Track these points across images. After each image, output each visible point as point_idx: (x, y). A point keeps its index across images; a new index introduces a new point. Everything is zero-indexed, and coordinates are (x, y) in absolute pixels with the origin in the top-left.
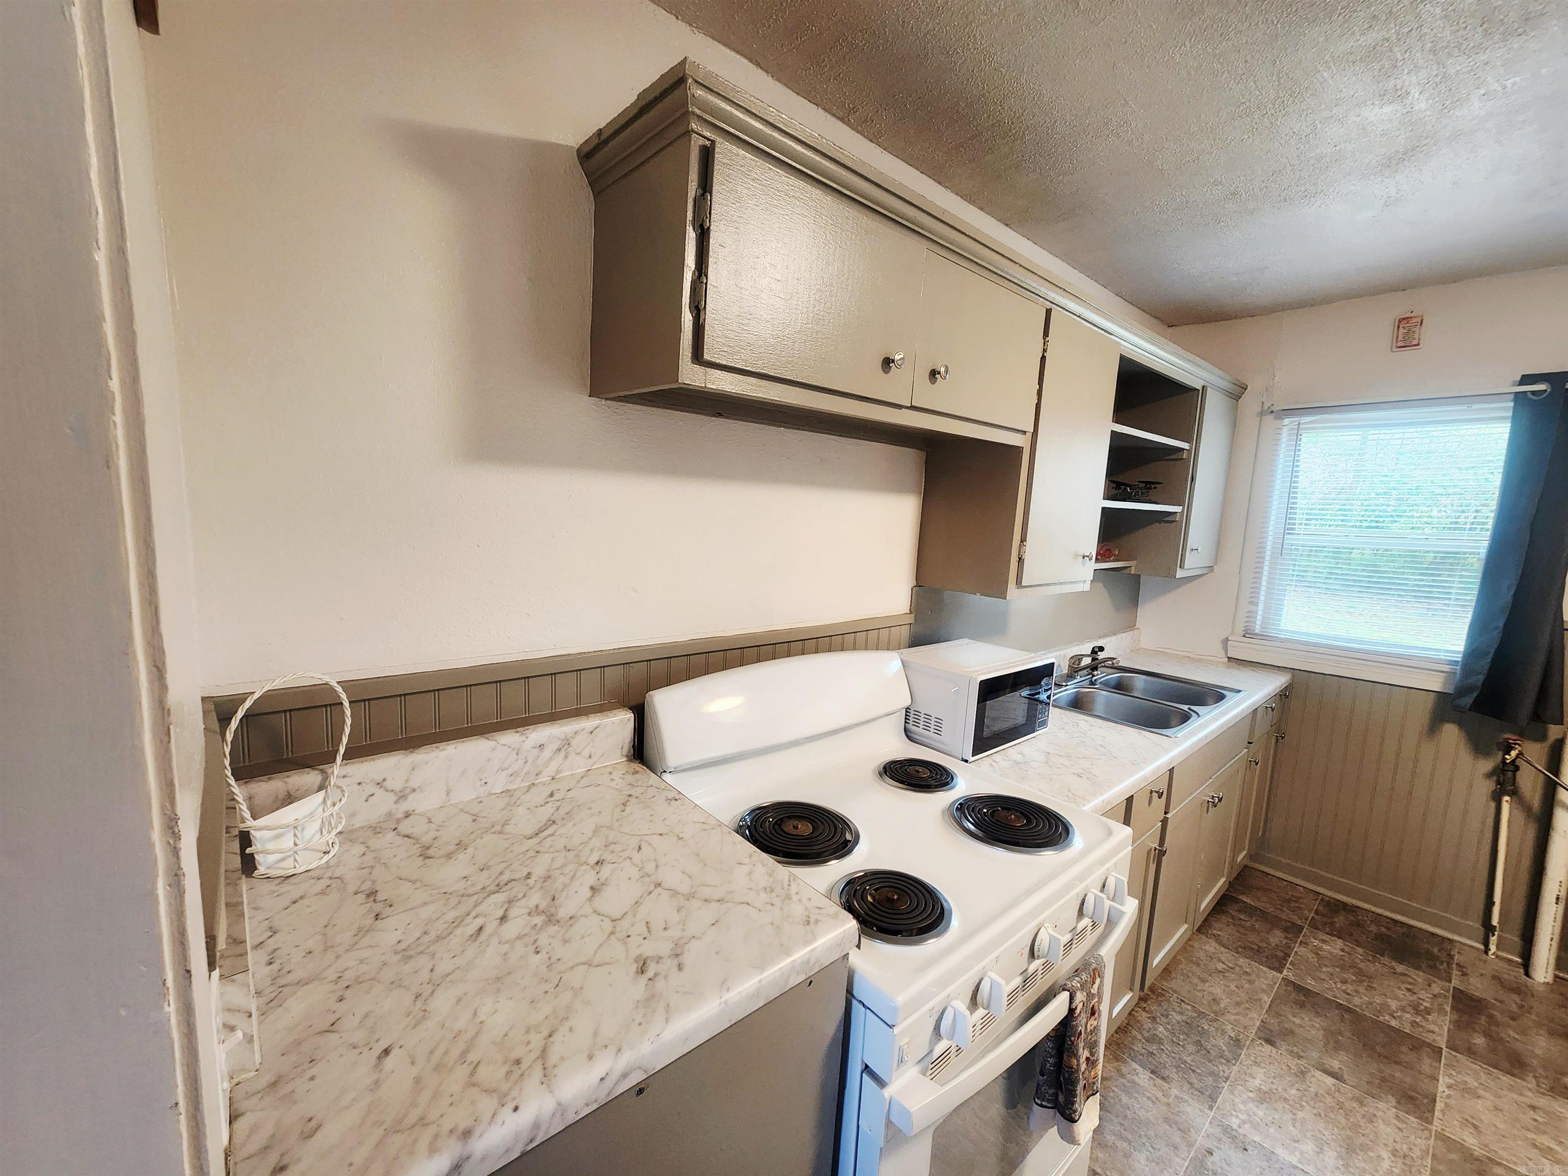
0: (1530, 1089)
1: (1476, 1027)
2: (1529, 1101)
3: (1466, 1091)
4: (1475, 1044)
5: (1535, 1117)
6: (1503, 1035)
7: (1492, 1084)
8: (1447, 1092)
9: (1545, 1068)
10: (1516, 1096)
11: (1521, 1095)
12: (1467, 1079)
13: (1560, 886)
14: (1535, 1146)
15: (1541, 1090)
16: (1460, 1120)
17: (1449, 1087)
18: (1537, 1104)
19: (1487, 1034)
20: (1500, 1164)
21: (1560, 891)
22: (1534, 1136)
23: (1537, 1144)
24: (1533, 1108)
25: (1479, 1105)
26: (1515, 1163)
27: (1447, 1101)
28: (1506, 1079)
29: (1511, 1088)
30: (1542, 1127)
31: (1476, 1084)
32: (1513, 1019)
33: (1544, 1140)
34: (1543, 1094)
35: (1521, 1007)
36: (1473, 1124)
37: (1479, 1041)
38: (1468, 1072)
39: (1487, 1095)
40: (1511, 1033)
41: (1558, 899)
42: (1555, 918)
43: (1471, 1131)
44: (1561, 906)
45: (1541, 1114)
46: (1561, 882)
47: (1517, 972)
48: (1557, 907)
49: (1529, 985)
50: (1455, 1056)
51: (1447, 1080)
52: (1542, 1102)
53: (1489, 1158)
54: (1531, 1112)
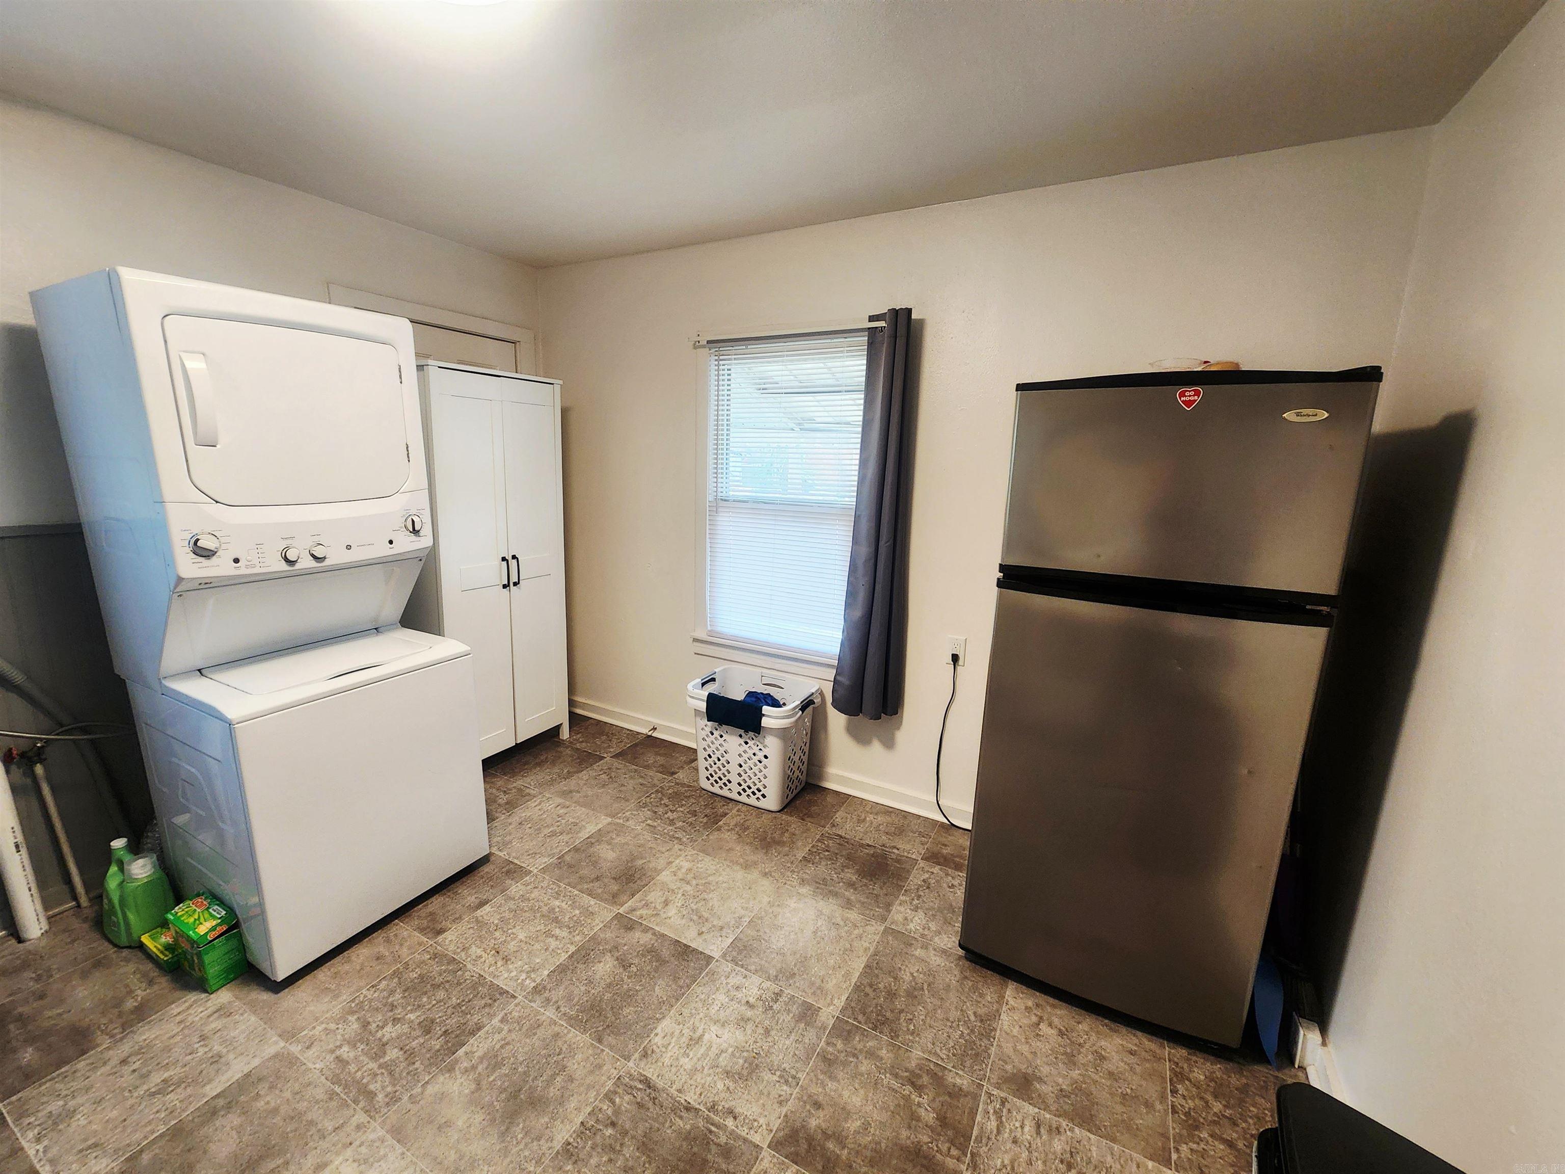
0: (108, 1049)
1: (14, 1043)
2: (115, 1061)
3: (56, 1121)
4: (29, 1065)
5: (132, 1069)
6: (46, 1024)
7: (75, 1085)
8: (40, 1147)
9: (103, 1013)
10: (103, 1070)
11: (105, 1063)
12: (49, 1109)
13: (14, 832)
14: (153, 1094)
15: (118, 1036)
16: (75, 1158)
17: (38, 1140)
18: (125, 1054)
19: (31, 1040)
20: (141, 1151)
21: (15, 838)
22: (145, 1087)
23: (153, 1090)
24: (124, 1062)
25: (80, 1120)
26: (153, 1132)
27: (49, 1155)
28: (81, 1065)
29: (94, 1067)
30: (144, 1071)
31: (61, 1103)
32: (42, 997)
33: (156, 1079)
34: (122, 1039)
35: (38, 979)
36: (89, 1148)
37: (28, 1055)
38: (45, 1099)
39: (79, 1100)
40: (49, 1013)
41: (17, 846)
42: (23, 866)
43: (94, 1154)
44: (24, 851)
45: (134, 1059)
46: (13, 828)
47: (10, 946)
48: (20, 855)
49: (31, 948)
50: (19, 1100)
51: (31, 1135)
52: (126, 1048)
53: (128, 1160)
54: (126, 1068)
